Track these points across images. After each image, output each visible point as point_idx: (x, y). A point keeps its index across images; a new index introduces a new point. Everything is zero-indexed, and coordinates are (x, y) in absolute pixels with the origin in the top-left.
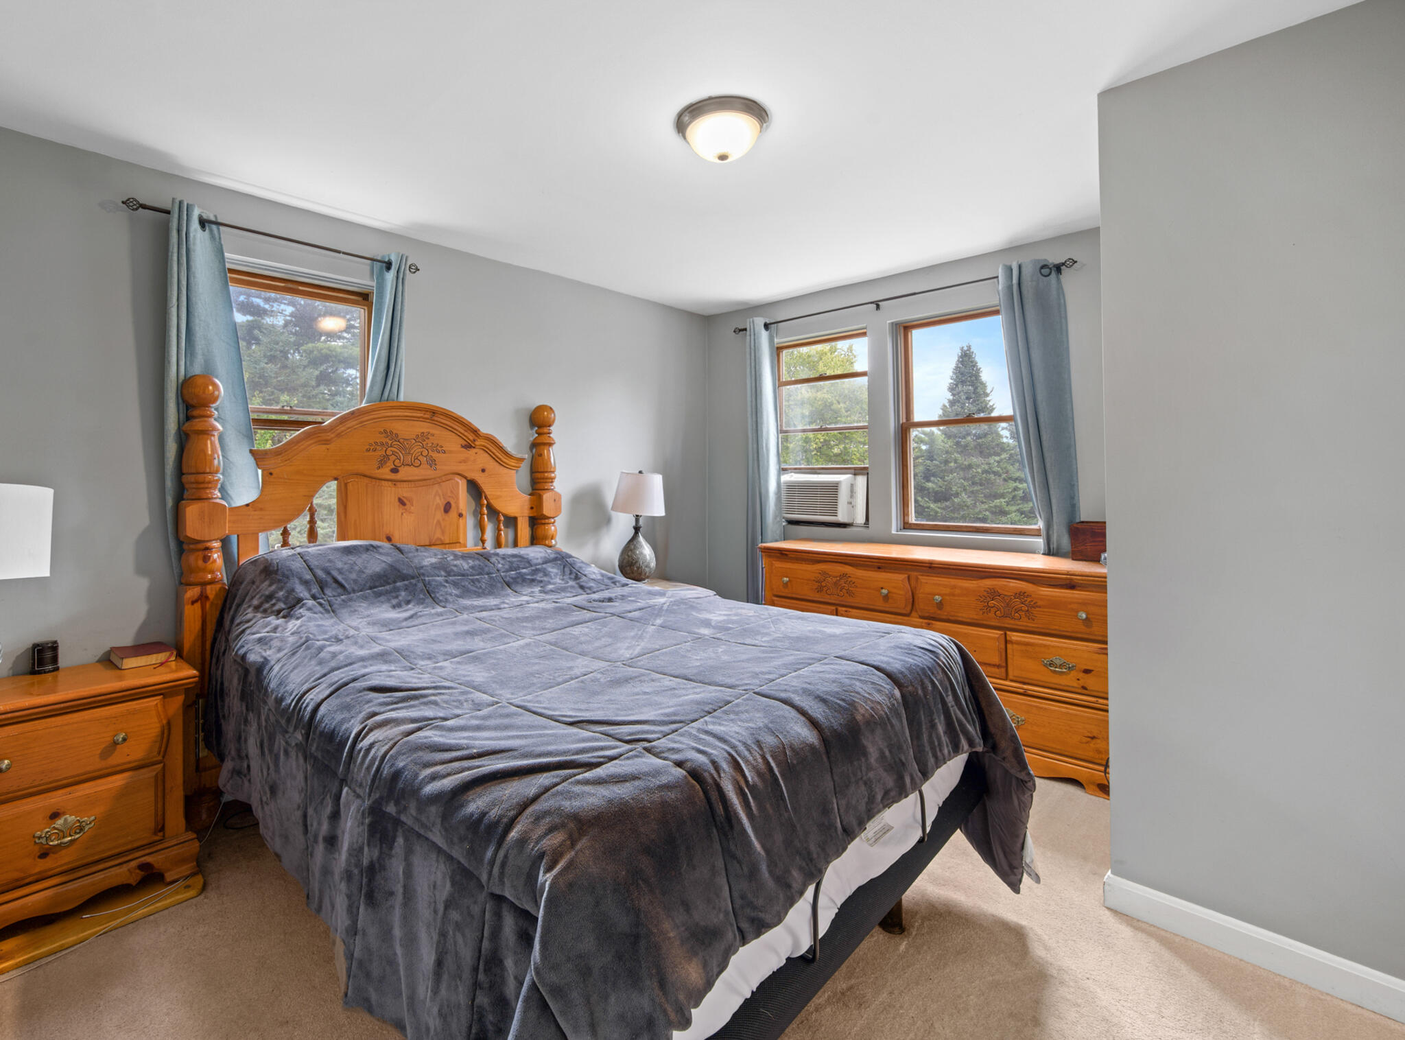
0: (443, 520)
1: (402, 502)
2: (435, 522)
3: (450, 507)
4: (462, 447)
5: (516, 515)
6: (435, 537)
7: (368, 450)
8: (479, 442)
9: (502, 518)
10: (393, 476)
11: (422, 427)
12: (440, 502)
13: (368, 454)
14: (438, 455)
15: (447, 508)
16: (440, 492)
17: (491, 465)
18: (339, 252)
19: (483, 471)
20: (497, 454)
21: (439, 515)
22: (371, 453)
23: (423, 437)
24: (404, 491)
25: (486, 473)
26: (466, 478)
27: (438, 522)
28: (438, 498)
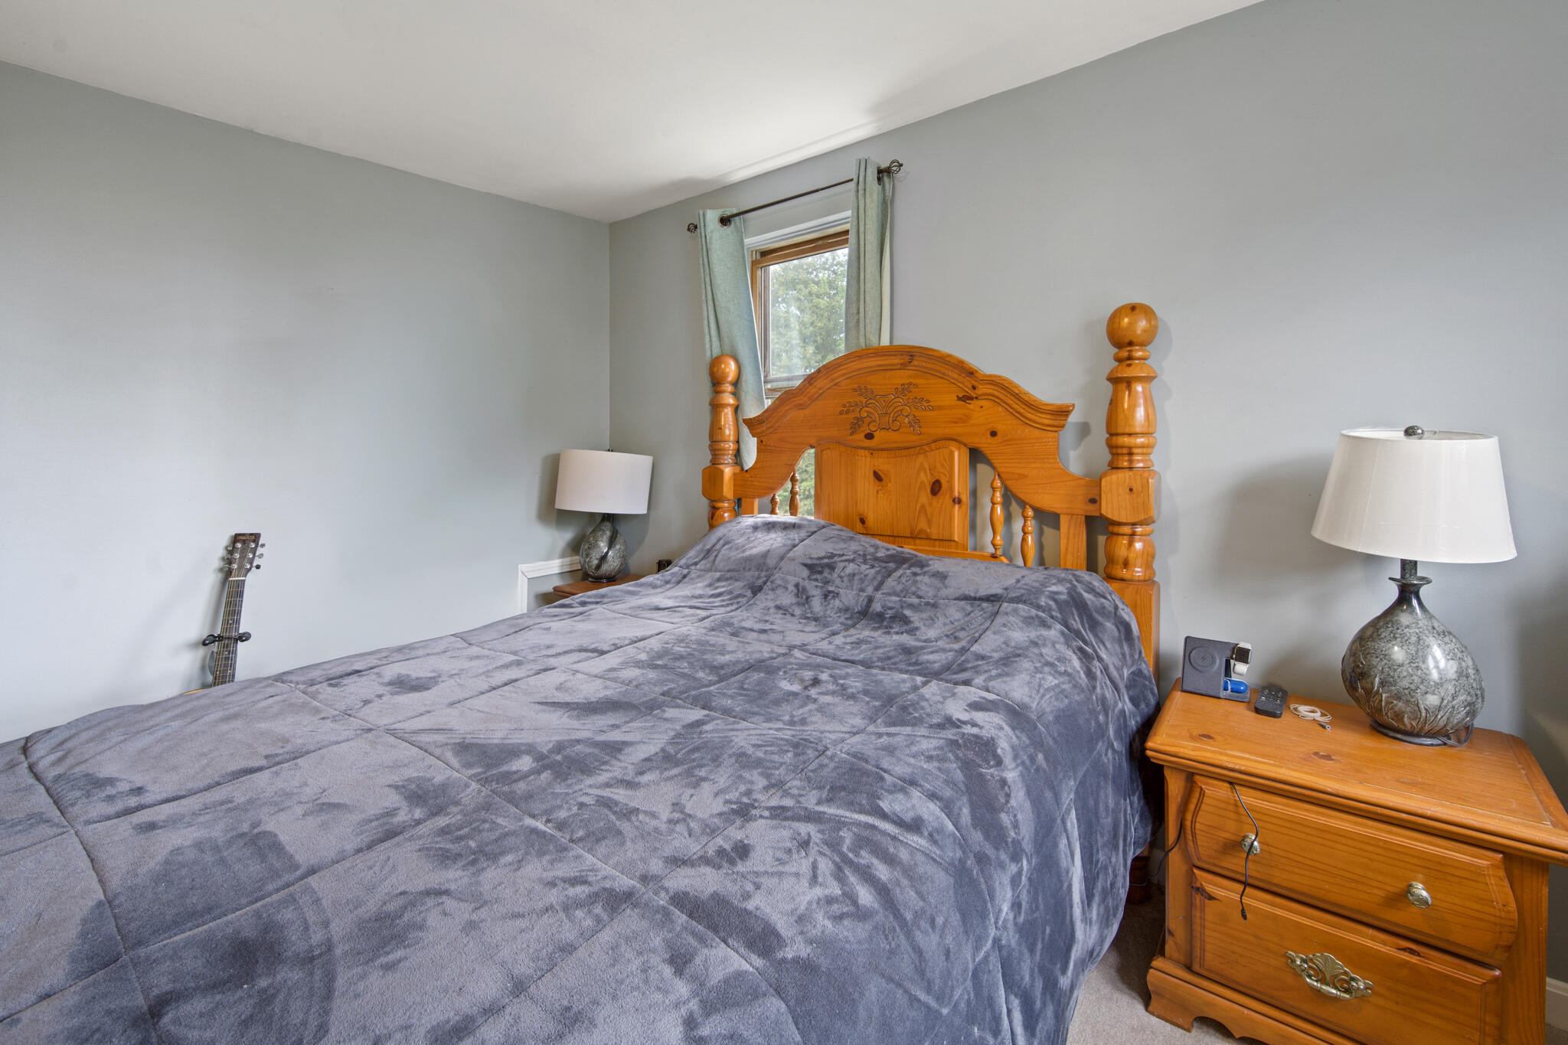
0: (931, 504)
1: (878, 477)
2: (918, 507)
3: (940, 487)
4: (959, 399)
5: (1058, 511)
6: (919, 528)
7: (841, 413)
8: (982, 389)
9: (1030, 513)
10: (868, 443)
11: (901, 377)
12: (926, 479)
13: (841, 417)
14: (924, 413)
15: (936, 488)
16: (927, 466)
17: (1005, 424)
18: (817, 191)
19: (994, 434)
20: (1015, 406)
21: (925, 497)
22: (844, 416)
23: (904, 389)
24: (882, 463)
25: (998, 438)
26: (965, 445)
27: (923, 506)
28: (922, 474)
